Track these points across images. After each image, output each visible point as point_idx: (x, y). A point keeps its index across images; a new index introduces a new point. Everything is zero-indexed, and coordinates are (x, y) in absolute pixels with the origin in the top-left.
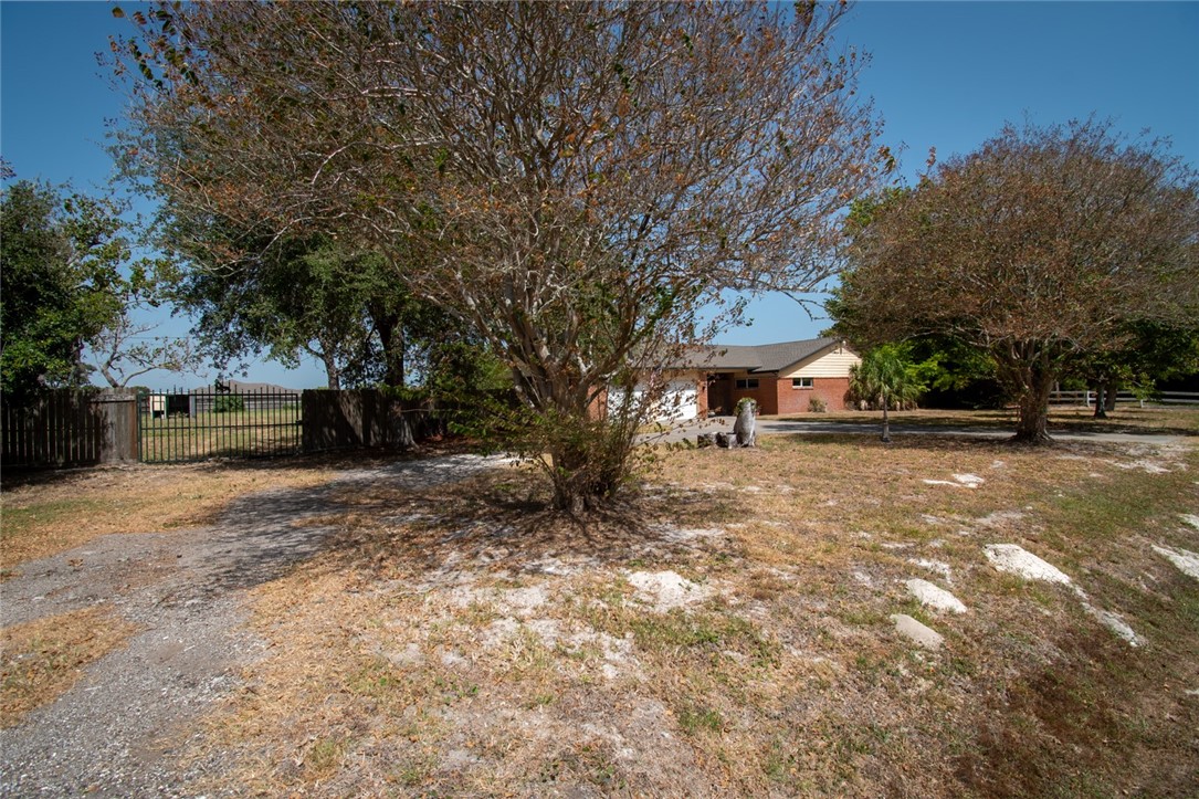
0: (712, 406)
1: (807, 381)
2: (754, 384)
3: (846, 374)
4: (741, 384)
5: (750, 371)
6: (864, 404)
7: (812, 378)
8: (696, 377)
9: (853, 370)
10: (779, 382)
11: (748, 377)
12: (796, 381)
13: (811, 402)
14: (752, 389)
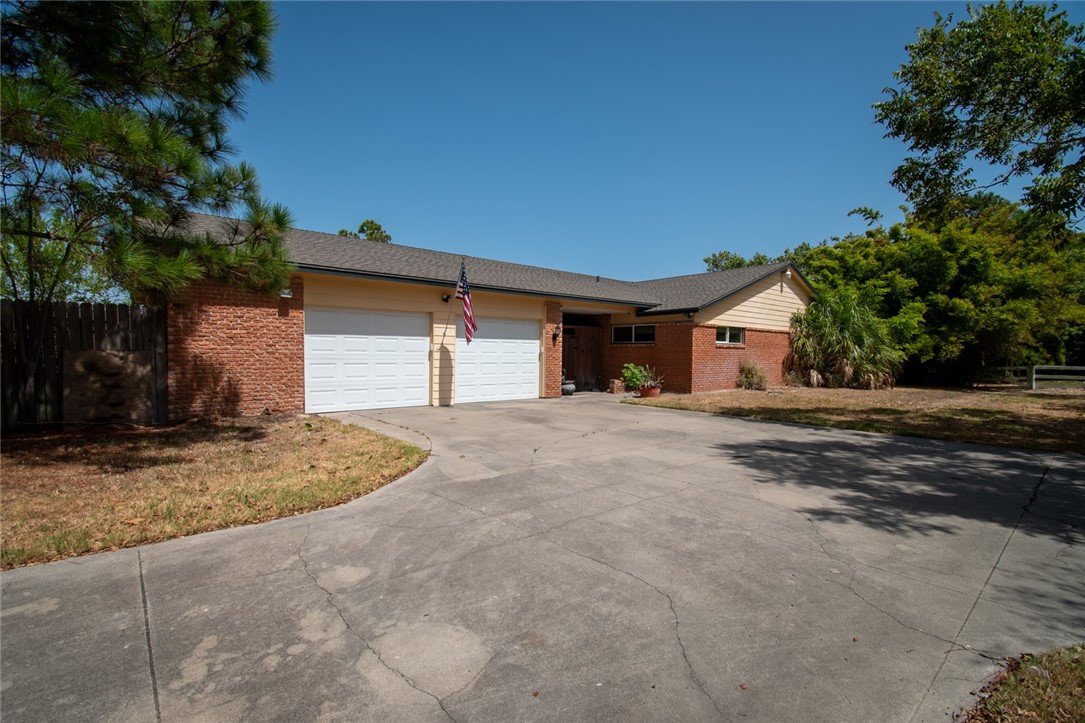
0: (569, 372)
1: (737, 334)
2: (646, 335)
3: (784, 326)
4: (623, 334)
5: (641, 310)
6: (815, 376)
7: (744, 329)
8: (540, 314)
9: (796, 320)
10: (696, 332)
11: (635, 322)
12: (721, 333)
13: (742, 371)
14: (642, 344)
